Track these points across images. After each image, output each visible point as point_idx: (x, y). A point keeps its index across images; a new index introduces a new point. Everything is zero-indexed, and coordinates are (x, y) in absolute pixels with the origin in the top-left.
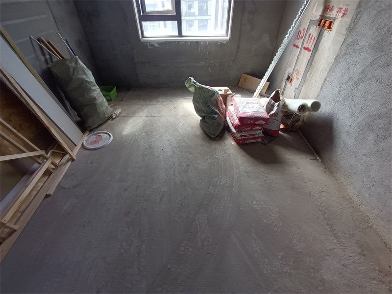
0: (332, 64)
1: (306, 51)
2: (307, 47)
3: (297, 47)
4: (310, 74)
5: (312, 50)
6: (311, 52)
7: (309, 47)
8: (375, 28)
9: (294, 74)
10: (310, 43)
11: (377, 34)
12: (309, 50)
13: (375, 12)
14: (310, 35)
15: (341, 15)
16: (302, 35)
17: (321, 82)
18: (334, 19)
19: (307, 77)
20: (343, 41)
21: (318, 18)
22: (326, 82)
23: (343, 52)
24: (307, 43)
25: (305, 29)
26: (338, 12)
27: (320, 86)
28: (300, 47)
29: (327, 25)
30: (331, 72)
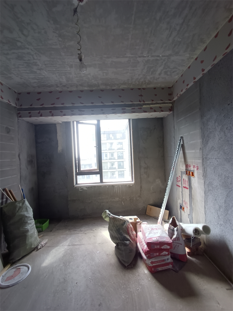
0: (204, 197)
1: (185, 189)
2: (185, 186)
3: (179, 186)
4: (194, 204)
5: (188, 188)
6: (189, 190)
7: (186, 186)
8: (217, 175)
9: (184, 204)
10: (185, 184)
11: (220, 178)
12: (187, 188)
13: (213, 168)
14: (184, 179)
15: (196, 169)
16: (179, 179)
17: (203, 210)
18: (194, 171)
19: (193, 206)
20: (204, 182)
21: (184, 170)
22: (206, 209)
23: (207, 189)
24: (184, 184)
25: (180, 176)
26: (193, 167)
27: (204, 213)
28: (181, 186)
29: (191, 174)
30: (206, 202)
